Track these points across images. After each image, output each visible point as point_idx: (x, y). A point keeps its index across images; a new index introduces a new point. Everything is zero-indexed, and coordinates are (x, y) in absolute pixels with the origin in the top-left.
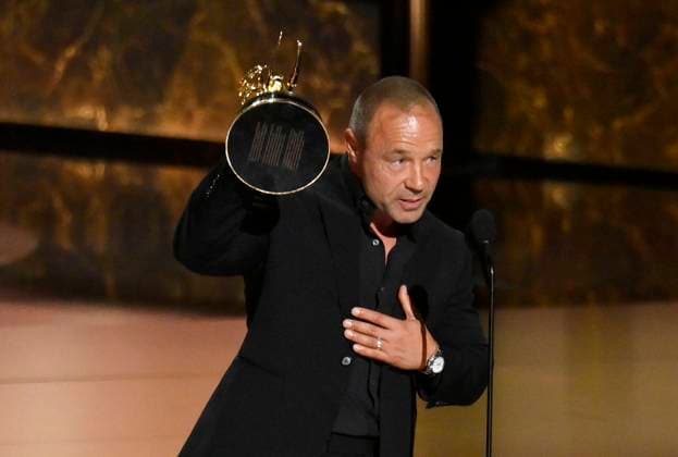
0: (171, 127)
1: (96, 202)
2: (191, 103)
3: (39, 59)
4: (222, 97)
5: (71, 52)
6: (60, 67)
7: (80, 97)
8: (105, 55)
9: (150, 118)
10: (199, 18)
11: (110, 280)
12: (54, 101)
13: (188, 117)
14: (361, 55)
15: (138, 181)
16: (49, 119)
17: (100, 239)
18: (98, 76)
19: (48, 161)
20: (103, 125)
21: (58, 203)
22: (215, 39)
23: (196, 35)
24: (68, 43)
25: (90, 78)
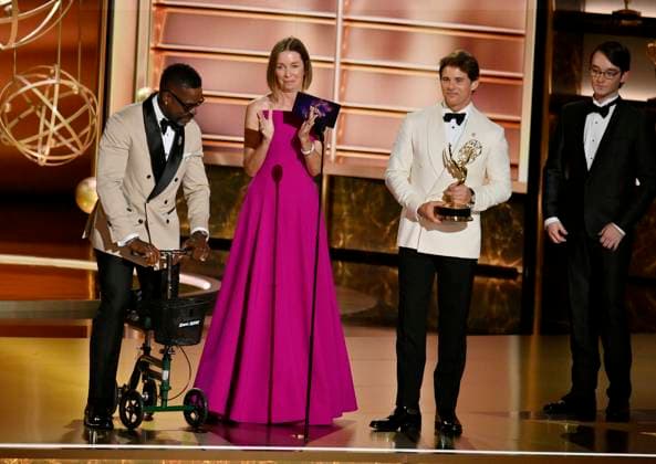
3: (379, 225)
5: (393, 223)
6: (389, 228)
12: (386, 243)
14: (516, 226)
16: (384, 251)
19: (384, 268)
21: (386, 286)
24: (392, 219)
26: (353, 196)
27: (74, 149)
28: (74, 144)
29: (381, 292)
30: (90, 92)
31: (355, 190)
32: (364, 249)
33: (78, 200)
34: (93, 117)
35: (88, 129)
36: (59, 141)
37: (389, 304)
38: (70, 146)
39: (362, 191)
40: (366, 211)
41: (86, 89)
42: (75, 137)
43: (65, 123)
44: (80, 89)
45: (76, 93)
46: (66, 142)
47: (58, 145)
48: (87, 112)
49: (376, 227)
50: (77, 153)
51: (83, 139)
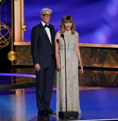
0: (105, 66)
1: (97, 75)
2: (108, 63)
3: (90, 59)
4: (111, 63)
5: (94, 58)
6: (92, 60)
7: (95, 63)
8: (97, 58)
9: (103, 65)
10: (108, 54)
11: (99, 84)
12: (92, 64)
13: (107, 65)
15: (102, 72)
16: (91, 66)
17: (98, 79)
18: (97, 61)
19: (92, 71)
20: (98, 66)
21: (93, 75)
22: (110, 56)
23: (108, 56)
24: (93, 57)
25: (96, 61)
26: (82, 52)
27: (6, 44)
28: (6, 42)
29: (92, 77)
30: (9, 28)
31: (83, 50)
32: (86, 66)
33: (8, 57)
34: (10, 35)
35: (9, 38)
36: (1, 42)
37: (94, 80)
38: (5, 43)
39: (85, 50)
40: (86, 56)
41: (8, 27)
42: (6, 40)
43: (3, 37)
44: (6, 27)
45: (6, 28)
46: (4, 42)
47: (2, 43)
48: (9, 33)
49: (89, 60)
50: (7, 44)
51: (8, 41)
